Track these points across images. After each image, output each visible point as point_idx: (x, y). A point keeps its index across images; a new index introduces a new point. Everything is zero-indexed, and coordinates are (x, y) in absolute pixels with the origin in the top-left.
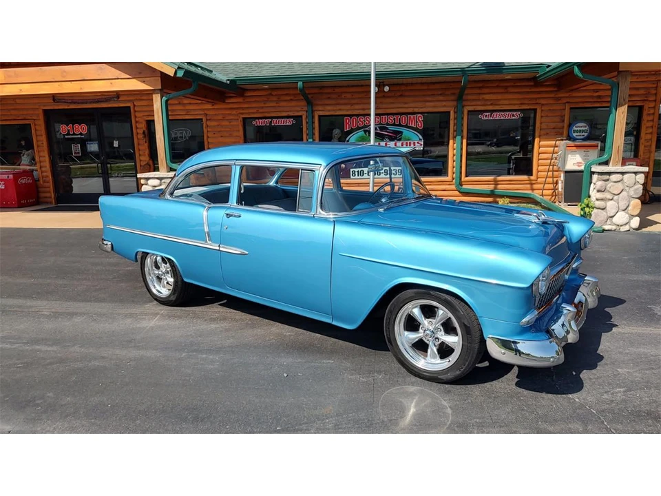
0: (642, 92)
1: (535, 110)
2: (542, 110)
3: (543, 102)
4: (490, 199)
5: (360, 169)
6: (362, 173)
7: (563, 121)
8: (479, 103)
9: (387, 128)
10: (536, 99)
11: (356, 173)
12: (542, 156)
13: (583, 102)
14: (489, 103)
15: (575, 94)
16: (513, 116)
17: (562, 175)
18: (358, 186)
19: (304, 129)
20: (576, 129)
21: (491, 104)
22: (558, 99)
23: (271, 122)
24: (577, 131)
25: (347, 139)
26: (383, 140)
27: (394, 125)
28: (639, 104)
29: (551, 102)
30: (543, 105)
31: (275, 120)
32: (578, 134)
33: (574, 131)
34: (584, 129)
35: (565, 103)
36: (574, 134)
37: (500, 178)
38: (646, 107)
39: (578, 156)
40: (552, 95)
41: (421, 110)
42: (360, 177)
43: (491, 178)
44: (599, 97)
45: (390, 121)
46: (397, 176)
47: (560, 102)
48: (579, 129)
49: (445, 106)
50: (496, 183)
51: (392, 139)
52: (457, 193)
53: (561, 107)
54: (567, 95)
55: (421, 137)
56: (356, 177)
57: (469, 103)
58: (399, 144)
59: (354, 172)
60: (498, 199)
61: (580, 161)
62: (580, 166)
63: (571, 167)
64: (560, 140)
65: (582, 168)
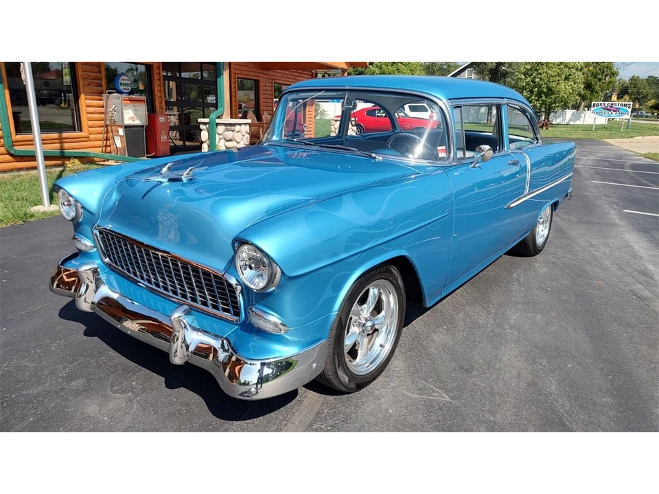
12: (91, 109)
17: (121, 131)
20: (122, 82)
24: (124, 85)
32: (124, 87)
33: (121, 84)
36: (122, 88)
39: (130, 110)
48: (124, 82)
52: (8, 157)
61: (133, 115)
62: (134, 121)
63: (128, 122)
64: (109, 93)
65: (137, 122)
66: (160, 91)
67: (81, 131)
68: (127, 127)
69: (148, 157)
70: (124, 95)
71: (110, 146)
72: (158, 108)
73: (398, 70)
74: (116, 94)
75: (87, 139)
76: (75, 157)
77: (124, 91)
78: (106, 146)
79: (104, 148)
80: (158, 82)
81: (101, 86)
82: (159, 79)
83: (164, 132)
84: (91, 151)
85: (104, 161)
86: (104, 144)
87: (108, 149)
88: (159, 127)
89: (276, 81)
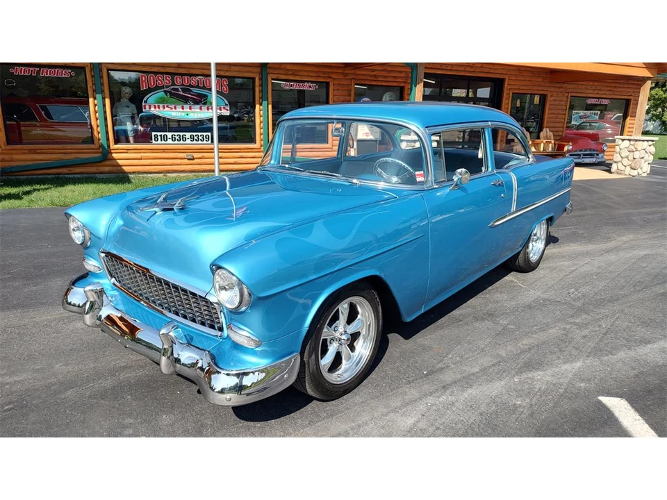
0: (403, 75)
1: (328, 84)
2: (334, 84)
3: (334, 76)
5: (163, 134)
6: (165, 138)
7: (350, 95)
8: (281, 72)
9: (191, 91)
10: (329, 73)
11: (159, 138)
13: (363, 80)
14: (290, 73)
15: (359, 72)
16: (310, 87)
18: (164, 152)
19: (90, 84)
21: (292, 74)
22: (346, 75)
23: (38, 73)
25: (145, 99)
26: (186, 103)
27: (198, 87)
28: (402, 85)
29: (341, 77)
30: (334, 79)
31: (45, 70)
35: (351, 79)
38: (406, 88)
39: (365, 127)
40: (340, 71)
41: (227, 74)
42: (163, 142)
44: (375, 76)
45: (193, 83)
46: (205, 142)
47: (347, 78)
49: (249, 72)
51: (196, 102)
53: (349, 82)
54: (352, 72)
55: (227, 103)
56: (159, 142)
57: (271, 71)
58: (204, 108)
59: (156, 137)
61: (368, 131)
62: (367, 136)
63: (361, 136)
65: (371, 137)
68: (358, 141)
75: (331, 150)
89: (574, 94)
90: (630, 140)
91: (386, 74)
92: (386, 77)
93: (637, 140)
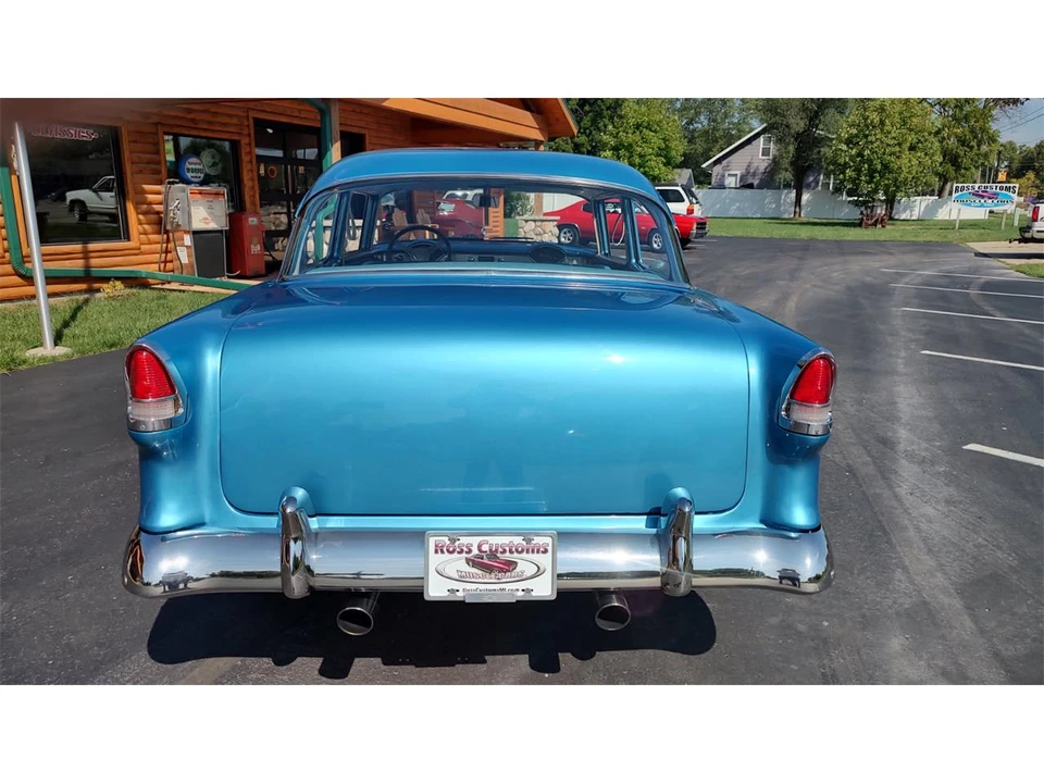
0: (235, 121)
2: (129, 132)
4: (83, 286)
7: (158, 152)
12: (143, 207)
13: (176, 126)
15: (166, 112)
16: (84, 135)
17: (188, 240)
20: (190, 167)
22: (147, 116)
24: (193, 171)
28: (236, 137)
29: (138, 118)
30: (128, 121)
32: (193, 175)
33: (188, 169)
34: (198, 167)
35: (157, 124)
36: (189, 175)
37: (92, 246)
38: (243, 143)
39: (201, 208)
43: (78, 247)
47: (149, 121)
48: (193, 166)
50: (86, 255)
52: (16, 279)
53: (151, 129)
54: (156, 111)
60: (96, 285)
61: (206, 215)
62: (207, 223)
63: (198, 225)
64: (169, 183)
65: (212, 226)
66: (252, 179)
67: (129, 240)
68: (195, 233)
69: (229, 277)
70: (192, 187)
71: (172, 261)
72: (248, 205)
73: (643, 138)
74: (180, 185)
75: (138, 251)
76: (117, 279)
77: (193, 180)
78: (166, 262)
79: (162, 265)
80: (249, 166)
81: (159, 172)
82: (251, 162)
83: (255, 240)
84: (143, 270)
85: (163, 284)
86: (163, 259)
87: (169, 266)
88: (247, 233)
90: (535, 221)
91: (210, 118)
92: (210, 123)
93: (543, 221)
